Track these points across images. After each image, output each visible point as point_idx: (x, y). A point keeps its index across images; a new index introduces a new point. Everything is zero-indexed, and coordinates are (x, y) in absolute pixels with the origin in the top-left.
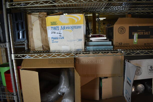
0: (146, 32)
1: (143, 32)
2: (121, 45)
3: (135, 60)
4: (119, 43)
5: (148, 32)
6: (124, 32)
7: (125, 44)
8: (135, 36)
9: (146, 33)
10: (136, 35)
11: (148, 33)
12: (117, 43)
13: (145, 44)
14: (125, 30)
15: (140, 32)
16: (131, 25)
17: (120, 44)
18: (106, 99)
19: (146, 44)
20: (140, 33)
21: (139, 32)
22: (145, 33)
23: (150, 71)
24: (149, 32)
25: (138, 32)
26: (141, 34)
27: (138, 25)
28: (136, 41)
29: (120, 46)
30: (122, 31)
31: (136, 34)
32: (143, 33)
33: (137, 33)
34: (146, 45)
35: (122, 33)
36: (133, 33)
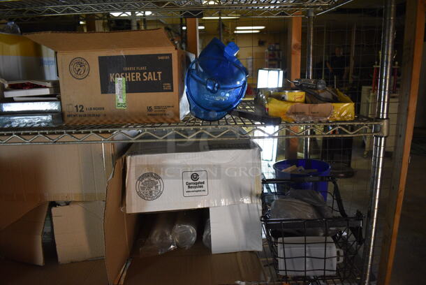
0: (150, 73)
1: (142, 72)
2: (82, 113)
3: (146, 156)
4: (76, 106)
5: (154, 73)
6: (86, 73)
7: (91, 109)
8: (117, 85)
9: (150, 77)
10: (120, 83)
11: (157, 75)
12: (71, 106)
13: (150, 109)
14: (87, 66)
15: (131, 72)
16: (104, 53)
17: (79, 109)
18: (72, 262)
19: (153, 108)
20: (133, 77)
21: (128, 72)
22: (147, 75)
23: (189, 187)
24: (159, 73)
25: (124, 72)
26: (135, 78)
27: (122, 53)
28: (121, 101)
29: (80, 116)
30: (79, 70)
31: (119, 79)
32: (142, 77)
33: (124, 76)
34: (153, 112)
35: (80, 77)
36: (112, 77)
